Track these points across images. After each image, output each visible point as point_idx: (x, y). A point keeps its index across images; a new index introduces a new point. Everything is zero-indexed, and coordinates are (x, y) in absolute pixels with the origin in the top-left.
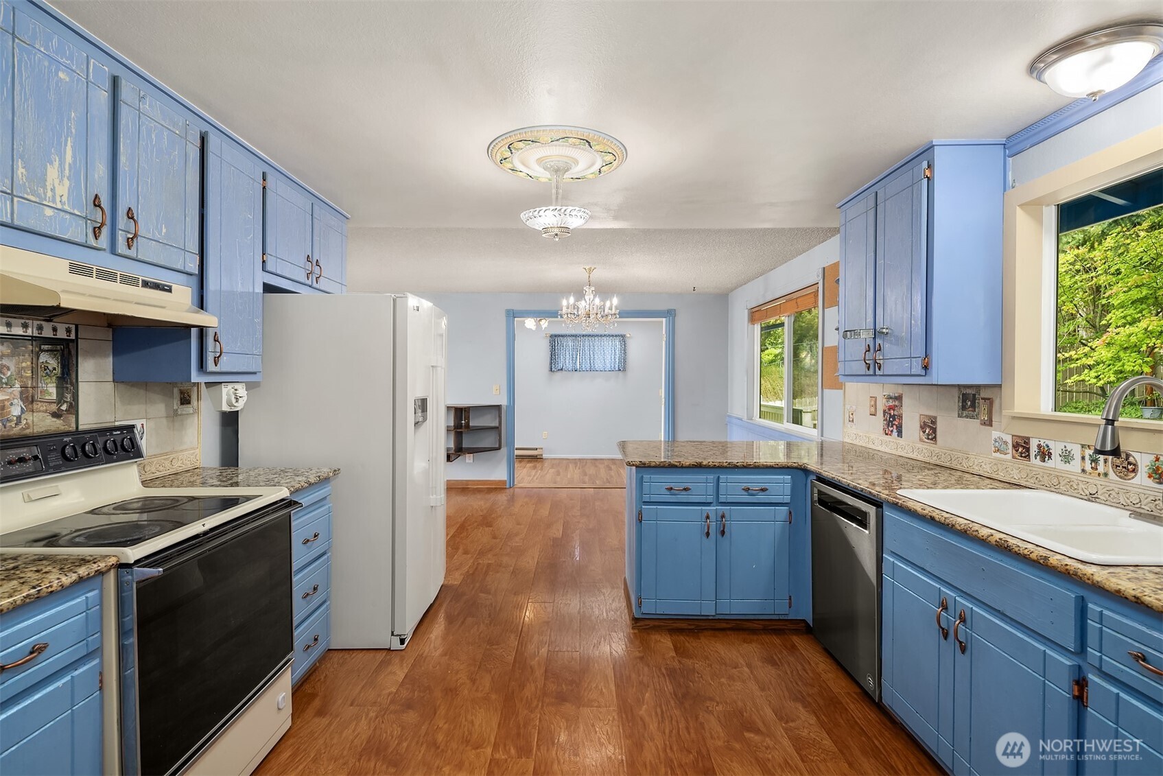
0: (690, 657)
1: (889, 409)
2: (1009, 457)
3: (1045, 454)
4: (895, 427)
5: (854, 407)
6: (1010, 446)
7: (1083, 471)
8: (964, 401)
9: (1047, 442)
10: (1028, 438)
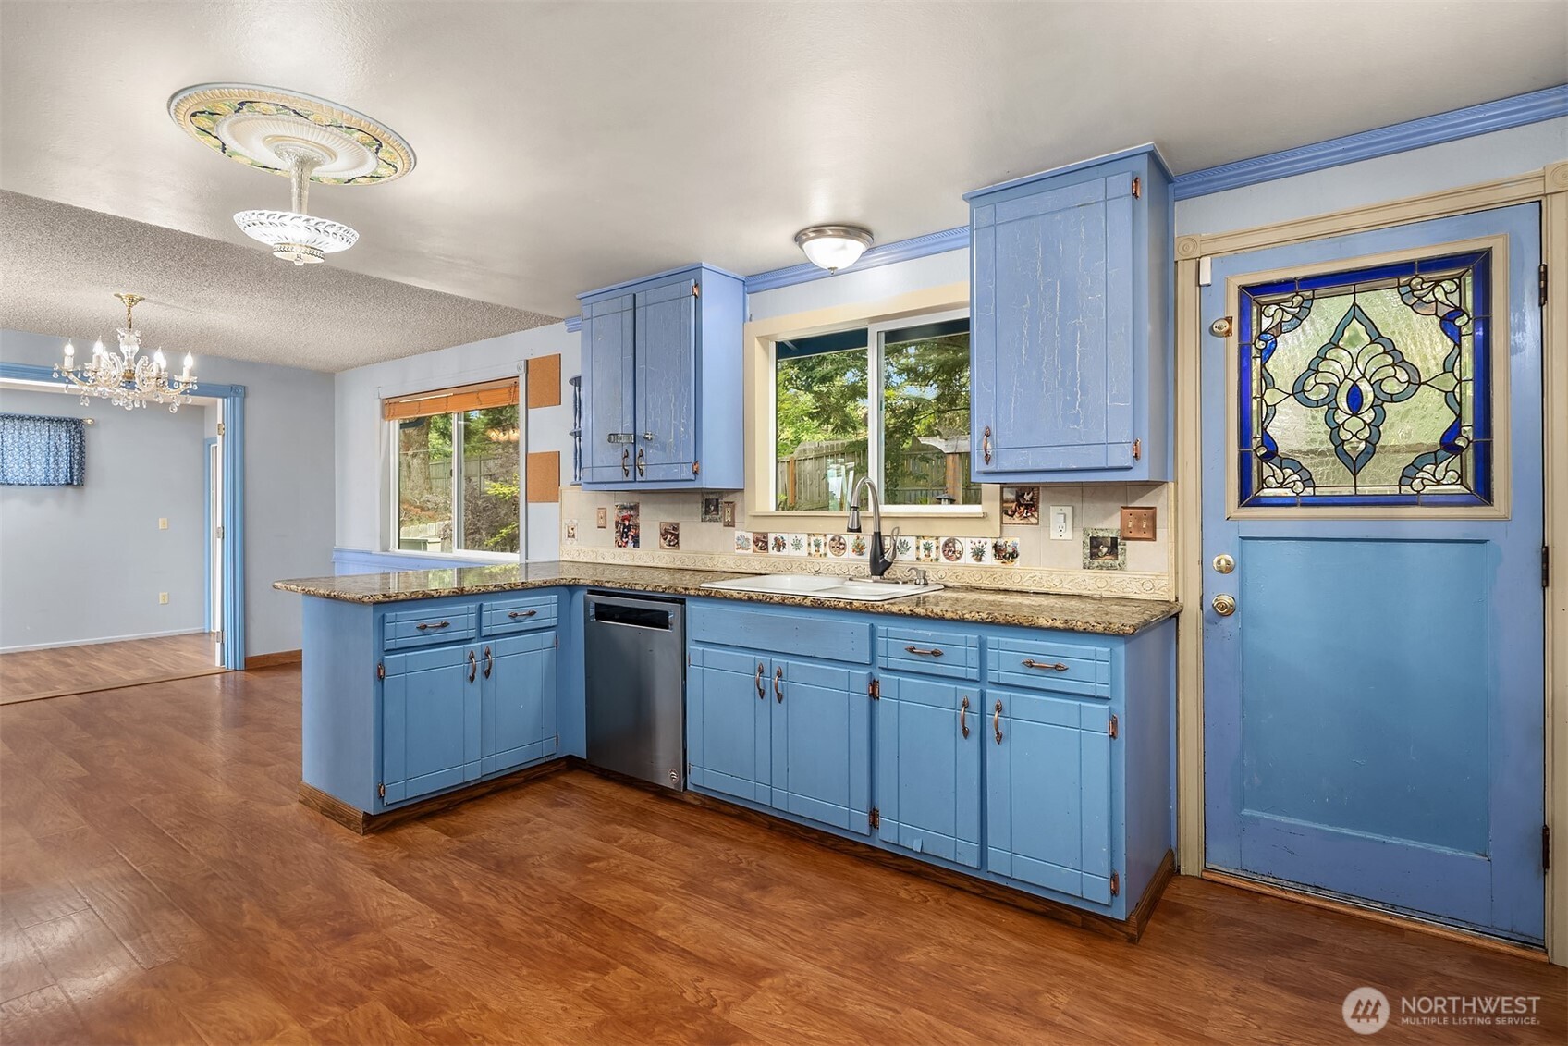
0: (467, 833)
1: (623, 520)
2: (751, 551)
3: (780, 545)
4: (630, 537)
5: (575, 521)
6: (751, 542)
7: (809, 554)
8: (707, 506)
9: (782, 535)
10: (767, 534)
